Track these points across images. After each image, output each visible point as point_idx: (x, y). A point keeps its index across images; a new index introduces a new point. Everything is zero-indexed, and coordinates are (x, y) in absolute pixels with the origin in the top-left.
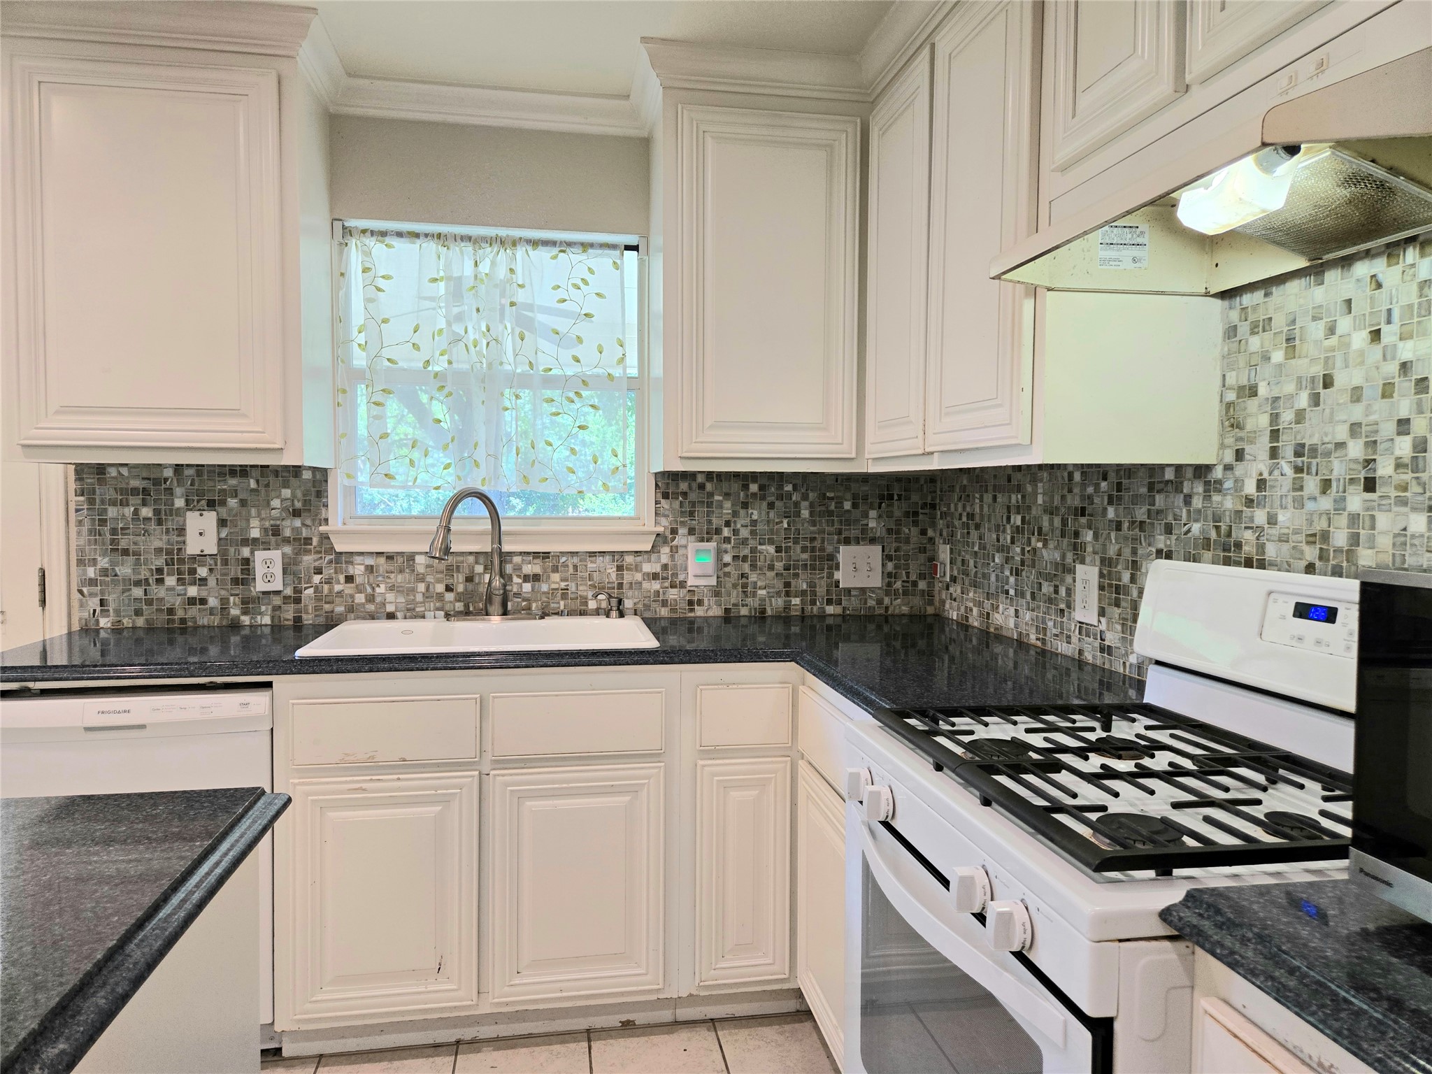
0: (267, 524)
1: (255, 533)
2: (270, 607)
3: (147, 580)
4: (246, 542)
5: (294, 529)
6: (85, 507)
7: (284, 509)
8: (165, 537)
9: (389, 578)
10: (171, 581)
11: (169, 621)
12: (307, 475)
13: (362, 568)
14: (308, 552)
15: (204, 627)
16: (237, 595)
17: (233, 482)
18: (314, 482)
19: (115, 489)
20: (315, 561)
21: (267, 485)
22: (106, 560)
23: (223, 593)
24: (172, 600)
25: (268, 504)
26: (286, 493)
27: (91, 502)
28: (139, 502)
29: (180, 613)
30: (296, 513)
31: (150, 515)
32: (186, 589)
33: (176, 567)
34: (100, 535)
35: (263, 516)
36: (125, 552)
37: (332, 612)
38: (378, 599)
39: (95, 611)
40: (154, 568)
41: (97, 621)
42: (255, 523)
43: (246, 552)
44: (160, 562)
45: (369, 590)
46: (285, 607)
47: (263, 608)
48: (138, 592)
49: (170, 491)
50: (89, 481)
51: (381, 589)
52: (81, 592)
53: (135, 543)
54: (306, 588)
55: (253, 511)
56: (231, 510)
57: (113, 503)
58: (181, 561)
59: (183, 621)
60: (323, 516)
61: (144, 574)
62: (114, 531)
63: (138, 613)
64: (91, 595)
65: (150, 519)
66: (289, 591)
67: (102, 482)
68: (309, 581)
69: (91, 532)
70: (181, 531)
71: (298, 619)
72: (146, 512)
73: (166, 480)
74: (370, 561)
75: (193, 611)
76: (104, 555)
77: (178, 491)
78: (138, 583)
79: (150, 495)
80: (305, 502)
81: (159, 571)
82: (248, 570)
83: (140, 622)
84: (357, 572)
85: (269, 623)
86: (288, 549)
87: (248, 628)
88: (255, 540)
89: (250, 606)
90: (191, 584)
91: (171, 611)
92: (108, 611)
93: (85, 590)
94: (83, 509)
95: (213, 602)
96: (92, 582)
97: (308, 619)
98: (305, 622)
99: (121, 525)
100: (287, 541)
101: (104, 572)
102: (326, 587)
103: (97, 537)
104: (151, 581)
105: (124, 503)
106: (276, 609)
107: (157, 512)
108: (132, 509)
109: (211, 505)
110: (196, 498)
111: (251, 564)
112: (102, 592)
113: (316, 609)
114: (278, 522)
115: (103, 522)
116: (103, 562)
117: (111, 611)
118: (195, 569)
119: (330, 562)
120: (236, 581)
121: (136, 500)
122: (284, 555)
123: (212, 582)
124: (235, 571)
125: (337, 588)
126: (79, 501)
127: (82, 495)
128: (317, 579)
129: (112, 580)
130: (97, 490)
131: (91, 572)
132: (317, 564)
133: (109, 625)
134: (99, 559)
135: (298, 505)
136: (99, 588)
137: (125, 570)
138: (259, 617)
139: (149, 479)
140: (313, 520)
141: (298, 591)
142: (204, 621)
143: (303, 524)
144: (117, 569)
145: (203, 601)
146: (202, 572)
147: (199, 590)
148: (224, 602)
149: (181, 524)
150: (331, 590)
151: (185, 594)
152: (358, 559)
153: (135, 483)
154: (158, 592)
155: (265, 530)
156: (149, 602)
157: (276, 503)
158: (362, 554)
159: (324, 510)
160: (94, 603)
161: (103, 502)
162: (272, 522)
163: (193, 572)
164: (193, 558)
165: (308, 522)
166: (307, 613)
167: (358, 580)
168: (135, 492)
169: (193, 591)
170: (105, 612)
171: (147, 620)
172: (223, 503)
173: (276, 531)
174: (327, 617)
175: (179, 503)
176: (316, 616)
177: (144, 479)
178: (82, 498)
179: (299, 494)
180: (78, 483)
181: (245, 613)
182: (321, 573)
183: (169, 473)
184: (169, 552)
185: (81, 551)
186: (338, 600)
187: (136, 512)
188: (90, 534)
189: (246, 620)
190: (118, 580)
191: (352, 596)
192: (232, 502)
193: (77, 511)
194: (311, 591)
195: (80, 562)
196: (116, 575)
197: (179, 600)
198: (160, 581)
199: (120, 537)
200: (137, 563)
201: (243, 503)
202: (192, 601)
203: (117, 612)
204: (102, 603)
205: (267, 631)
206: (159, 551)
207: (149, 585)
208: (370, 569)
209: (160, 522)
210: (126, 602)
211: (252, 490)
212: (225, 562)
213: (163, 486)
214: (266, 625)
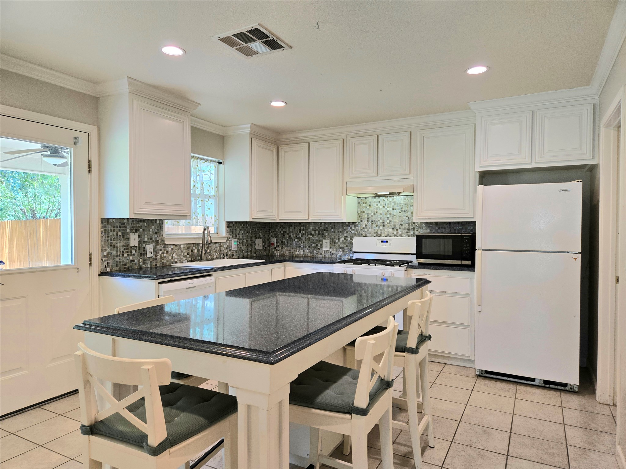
0: (149, 237)
1: (146, 239)
2: (149, 262)
3: (119, 255)
4: (144, 242)
5: (155, 238)
6: (104, 232)
7: (153, 232)
8: (124, 241)
9: (176, 251)
10: (126, 255)
11: (125, 268)
12: (158, 222)
13: (170, 249)
14: (158, 245)
15: (134, 269)
16: (142, 258)
17: (141, 224)
18: (160, 224)
19: (112, 226)
20: (160, 247)
21: (149, 225)
22: (109, 249)
23: (139, 258)
24: (126, 261)
25: (149, 230)
26: (153, 227)
27: (105, 230)
28: (118, 230)
29: (128, 265)
30: (156, 233)
31: (121, 234)
32: (129, 258)
33: (127, 250)
34: (107, 241)
35: (148, 234)
36: (114, 246)
37: (164, 262)
38: (174, 258)
39: (106, 266)
40: (121, 251)
41: (106, 269)
42: (146, 236)
43: (144, 245)
44: (123, 249)
45: (172, 255)
46: (153, 261)
47: (148, 262)
48: (117, 259)
49: (126, 226)
50: (105, 223)
51: (174, 255)
52: (102, 260)
53: (117, 244)
54: (158, 255)
55: (146, 232)
56: (140, 232)
57: (111, 231)
58: (128, 249)
59: (128, 267)
60: (162, 234)
61: (119, 253)
62: (111, 240)
63: (117, 266)
64: (105, 261)
65: (121, 235)
66: (154, 257)
67: (108, 224)
68: (159, 253)
69: (105, 240)
70: (129, 239)
71: (156, 265)
72: (120, 233)
73: (125, 223)
74: (172, 247)
75: (131, 264)
76: (108, 248)
77: (128, 227)
78: (117, 256)
79: (120, 228)
80: (158, 230)
81: (123, 252)
82: (144, 251)
83: (118, 269)
84: (169, 250)
85: (149, 266)
86: (154, 244)
87: (144, 268)
88: (146, 241)
89: (145, 262)
90: (130, 256)
91: (126, 265)
92: (109, 266)
93: (103, 259)
94: (103, 233)
95: (136, 261)
96: (105, 257)
97: (158, 265)
98: (158, 266)
99: (113, 238)
100: (153, 241)
101: (108, 253)
102: (162, 255)
103: (107, 242)
104: (120, 255)
105: (114, 231)
106: (151, 262)
107: (122, 233)
108: (116, 232)
109: (136, 231)
110: (132, 229)
111: (145, 249)
112: (108, 260)
113: (160, 261)
114: (152, 236)
115: (108, 237)
116: (108, 250)
117: (110, 266)
118: (132, 251)
119: (163, 247)
120: (141, 254)
121: (117, 230)
122: (153, 245)
123: (136, 255)
124: (141, 251)
125: (165, 255)
126: (102, 230)
127: (103, 228)
128: (160, 252)
129: (110, 256)
130: (107, 227)
131: (105, 253)
132: (160, 248)
133: (109, 270)
134: (107, 249)
135: (156, 231)
136: (107, 258)
137: (114, 252)
138: (147, 265)
139: (120, 223)
140: (159, 235)
141: (156, 256)
142: (134, 267)
143: (157, 236)
144: (112, 252)
145: (134, 261)
146: (134, 252)
147: (133, 257)
148: (139, 260)
149: (128, 237)
150: (163, 256)
151: (129, 259)
152: (169, 246)
153: (117, 224)
154: (123, 259)
155: (148, 238)
156: (120, 262)
157: (151, 230)
158: (170, 245)
159: (162, 232)
160: (105, 263)
161: (108, 231)
162: (150, 236)
163: (131, 252)
164: (131, 248)
165: (158, 236)
166: (158, 263)
167: (169, 252)
168: (117, 227)
169: (131, 258)
170: (108, 266)
171: (119, 268)
172: (139, 230)
173: (151, 239)
174: (162, 264)
175: (128, 230)
176: (160, 264)
177: (119, 223)
178: (103, 229)
179: (156, 227)
180: (102, 224)
181: (144, 264)
182: (161, 251)
183: (125, 221)
184: (125, 246)
185: (102, 246)
186: (165, 258)
187: (117, 234)
188: (105, 241)
189: (144, 266)
190: (112, 256)
191: (168, 257)
192: (141, 230)
193: (101, 233)
194: (159, 256)
195: (102, 250)
196: (112, 254)
197: (127, 261)
198: (123, 255)
199: (113, 241)
200: (117, 250)
201: (144, 230)
202: (131, 261)
203: (112, 266)
204: (108, 263)
205: (149, 269)
206: (123, 246)
207: (120, 257)
208: (172, 249)
209: (123, 237)
210: (114, 262)
211: (146, 226)
212: (139, 249)
213: (124, 225)
214: (149, 267)
